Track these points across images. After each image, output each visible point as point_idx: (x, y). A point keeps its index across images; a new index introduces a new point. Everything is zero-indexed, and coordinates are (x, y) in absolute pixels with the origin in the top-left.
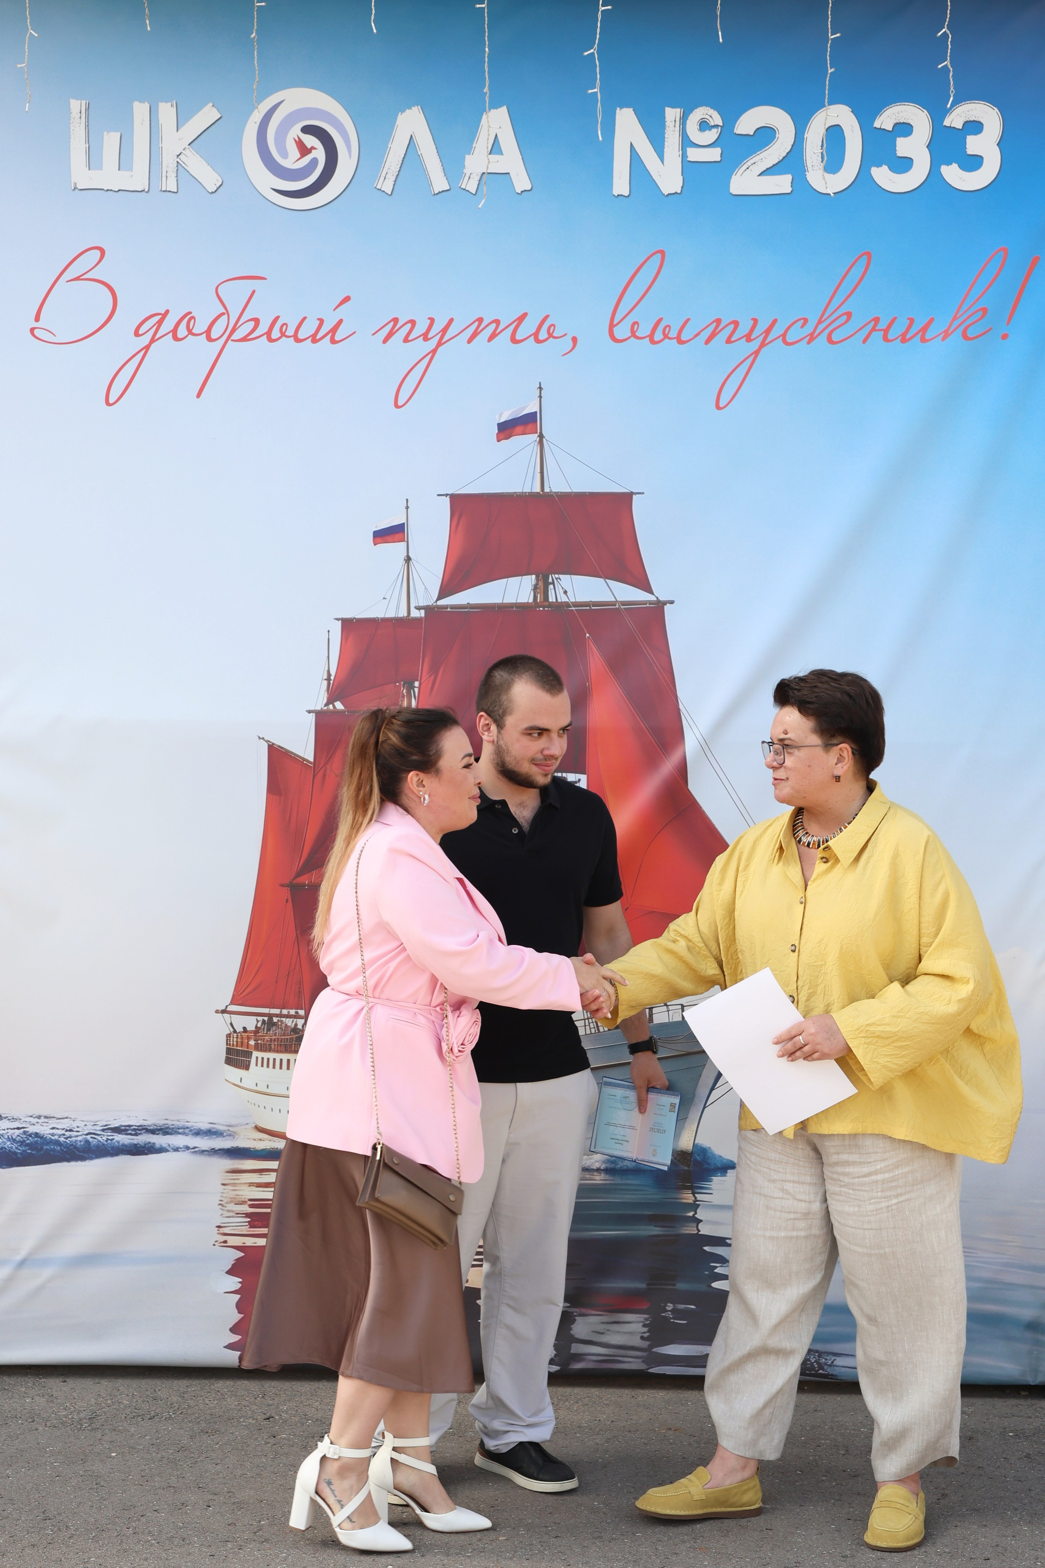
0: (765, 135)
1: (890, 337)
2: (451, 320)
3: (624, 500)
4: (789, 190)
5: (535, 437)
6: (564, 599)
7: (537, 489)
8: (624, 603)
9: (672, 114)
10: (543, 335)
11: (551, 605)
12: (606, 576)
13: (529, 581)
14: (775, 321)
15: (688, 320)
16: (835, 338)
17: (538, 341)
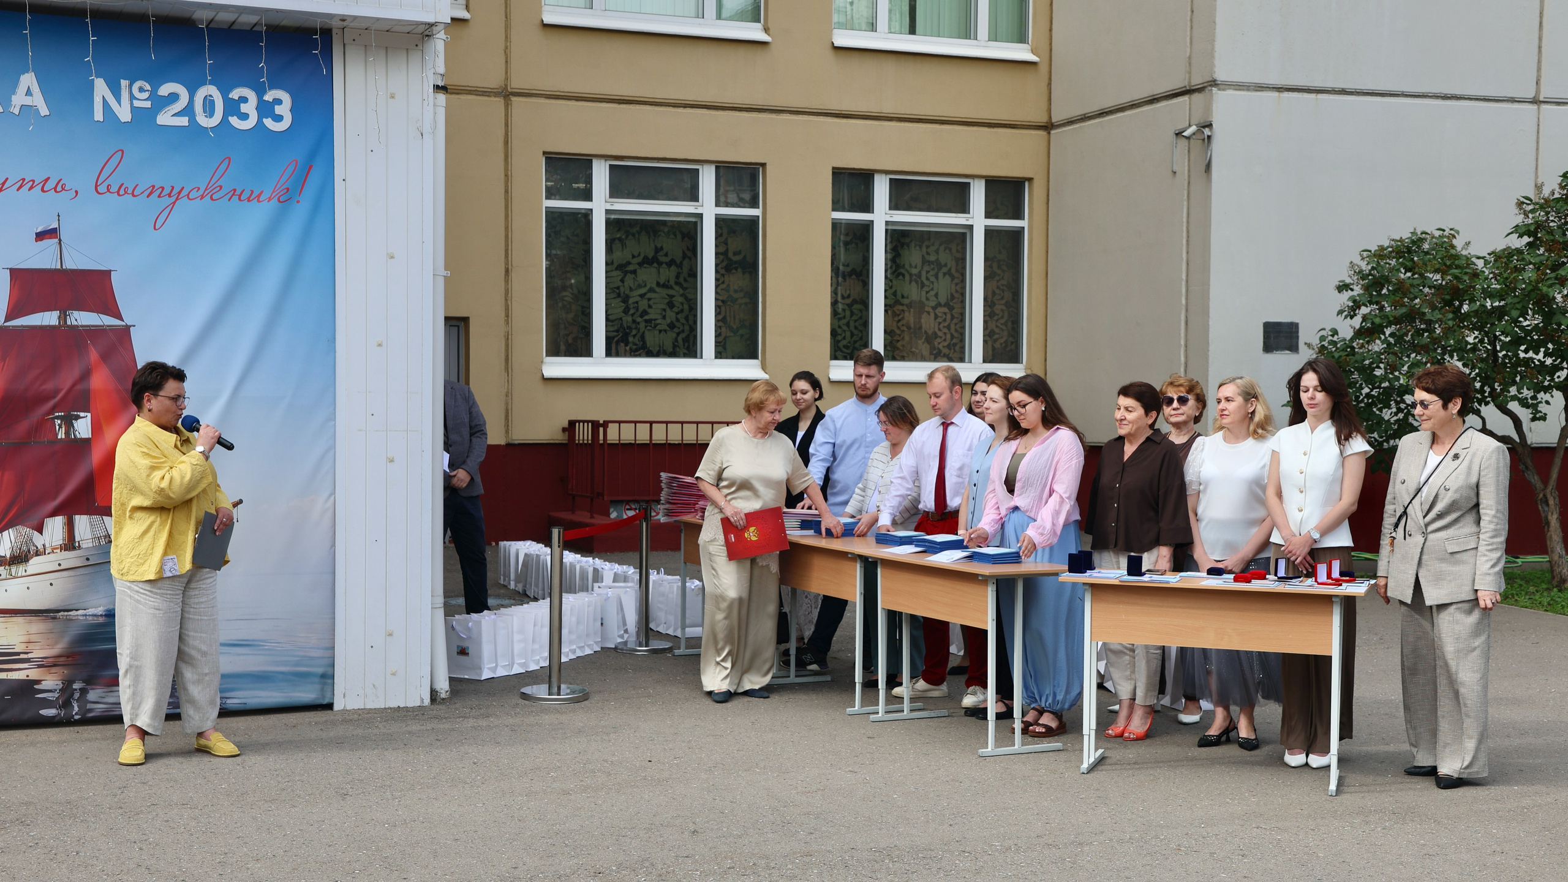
0: (174, 97)
1: (242, 198)
2: (7, 179)
3: (107, 274)
4: (187, 124)
5: (57, 240)
6: (76, 323)
7: (59, 267)
8: (108, 326)
9: (124, 83)
10: (59, 188)
11: (68, 326)
12: (98, 312)
13: (56, 314)
14: (183, 188)
15: (137, 185)
16: (214, 197)
17: (56, 191)
